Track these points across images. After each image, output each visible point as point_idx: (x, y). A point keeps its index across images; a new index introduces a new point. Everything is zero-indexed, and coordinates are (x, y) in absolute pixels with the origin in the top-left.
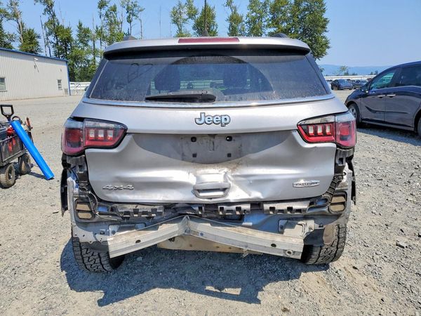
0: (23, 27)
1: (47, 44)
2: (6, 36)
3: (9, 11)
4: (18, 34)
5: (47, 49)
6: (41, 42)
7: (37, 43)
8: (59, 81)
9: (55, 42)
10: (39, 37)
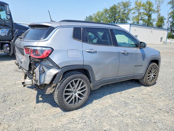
0: (160, 15)
1: (167, 22)
2: (152, 20)
3: (156, 10)
4: (157, 19)
5: (167, 24)
6: (165, 21)
7: (163, 22)
8: (162, 38)
9: (172, 21)
10: (165, 19)
